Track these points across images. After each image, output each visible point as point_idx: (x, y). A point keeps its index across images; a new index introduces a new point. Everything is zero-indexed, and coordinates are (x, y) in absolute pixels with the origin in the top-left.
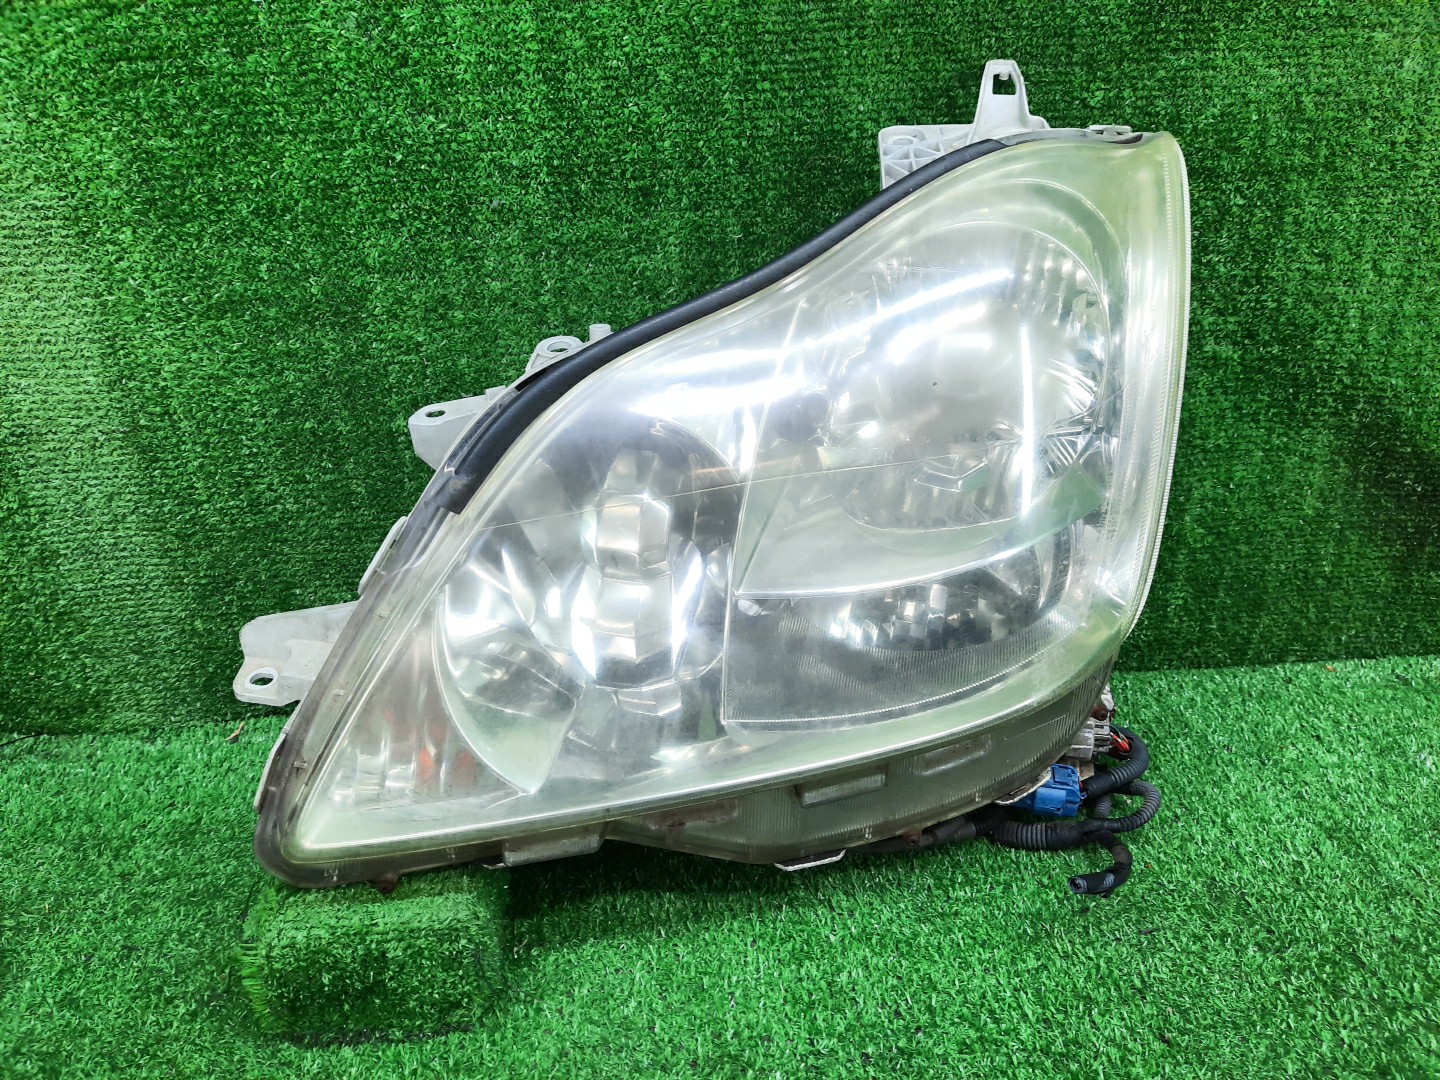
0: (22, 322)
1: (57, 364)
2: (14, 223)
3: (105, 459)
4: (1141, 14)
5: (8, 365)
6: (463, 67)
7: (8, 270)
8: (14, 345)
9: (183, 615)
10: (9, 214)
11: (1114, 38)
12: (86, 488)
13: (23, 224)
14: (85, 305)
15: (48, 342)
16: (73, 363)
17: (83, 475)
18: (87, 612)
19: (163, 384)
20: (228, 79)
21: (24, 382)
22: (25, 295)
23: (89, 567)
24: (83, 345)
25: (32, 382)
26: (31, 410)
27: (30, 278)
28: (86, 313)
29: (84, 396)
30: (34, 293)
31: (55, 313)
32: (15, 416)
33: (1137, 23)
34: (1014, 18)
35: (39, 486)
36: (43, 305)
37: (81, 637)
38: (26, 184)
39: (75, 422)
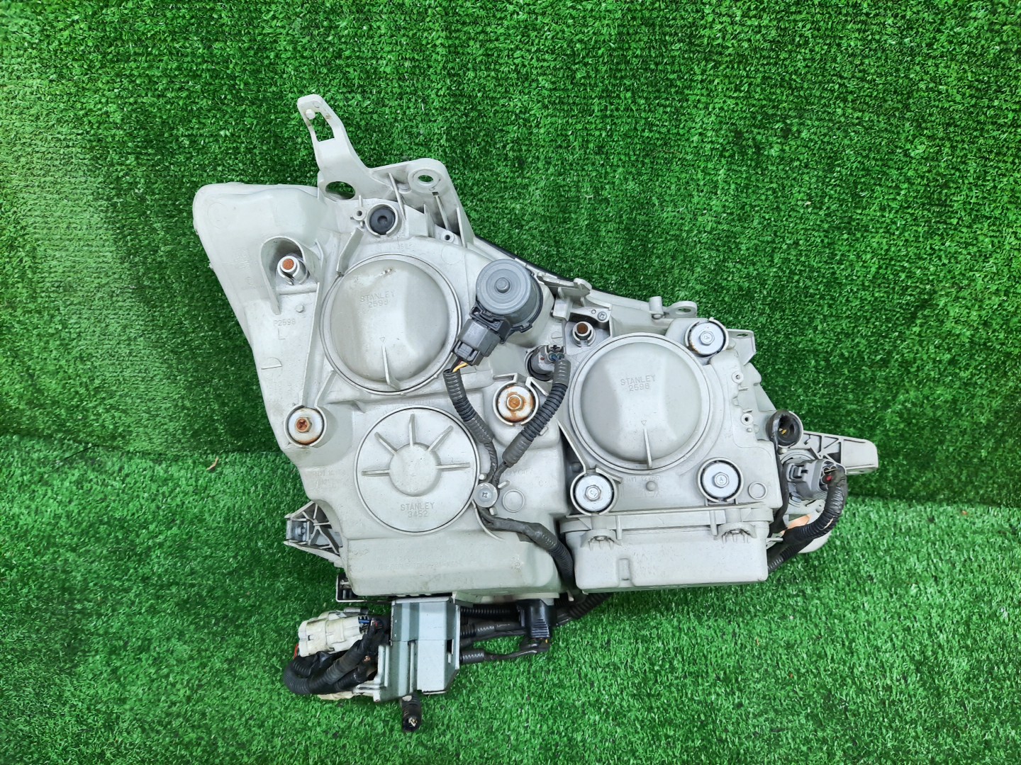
0: (56, 214)
1: (82, 243)
2: (44, 149)
3: (120, 304)
4: (978, 90)
5: (46, 242)
6: (385, 62)
7: (43, 180)
8: (50, 229)
9: (177, 396)
10: (40, 143)
11: (947, 105)
12: (107, 320)
13: (51, 150)
14: (100, 206)
15: (75, 228)
16: (94, 243)
17: (105, 312)
18: (114, 388)
19: (159, 259)
20: (199, 60)
21: (58, 254)
22: (56, 196)
23: (113, 364)
24: (101, 231)
25: (64, 254)
26: (64, 272)
27: (59, 187)
28: (102, 211)
29: (103, 265)
30: (63, 196)
31: (79, 209)
32: (52, 275)
33: (972, 96)
34: (860, 71)
35: (75, 317)
36: (70, 203)
37: (111, 401)
38: (50, 124)
39: (97, 281)
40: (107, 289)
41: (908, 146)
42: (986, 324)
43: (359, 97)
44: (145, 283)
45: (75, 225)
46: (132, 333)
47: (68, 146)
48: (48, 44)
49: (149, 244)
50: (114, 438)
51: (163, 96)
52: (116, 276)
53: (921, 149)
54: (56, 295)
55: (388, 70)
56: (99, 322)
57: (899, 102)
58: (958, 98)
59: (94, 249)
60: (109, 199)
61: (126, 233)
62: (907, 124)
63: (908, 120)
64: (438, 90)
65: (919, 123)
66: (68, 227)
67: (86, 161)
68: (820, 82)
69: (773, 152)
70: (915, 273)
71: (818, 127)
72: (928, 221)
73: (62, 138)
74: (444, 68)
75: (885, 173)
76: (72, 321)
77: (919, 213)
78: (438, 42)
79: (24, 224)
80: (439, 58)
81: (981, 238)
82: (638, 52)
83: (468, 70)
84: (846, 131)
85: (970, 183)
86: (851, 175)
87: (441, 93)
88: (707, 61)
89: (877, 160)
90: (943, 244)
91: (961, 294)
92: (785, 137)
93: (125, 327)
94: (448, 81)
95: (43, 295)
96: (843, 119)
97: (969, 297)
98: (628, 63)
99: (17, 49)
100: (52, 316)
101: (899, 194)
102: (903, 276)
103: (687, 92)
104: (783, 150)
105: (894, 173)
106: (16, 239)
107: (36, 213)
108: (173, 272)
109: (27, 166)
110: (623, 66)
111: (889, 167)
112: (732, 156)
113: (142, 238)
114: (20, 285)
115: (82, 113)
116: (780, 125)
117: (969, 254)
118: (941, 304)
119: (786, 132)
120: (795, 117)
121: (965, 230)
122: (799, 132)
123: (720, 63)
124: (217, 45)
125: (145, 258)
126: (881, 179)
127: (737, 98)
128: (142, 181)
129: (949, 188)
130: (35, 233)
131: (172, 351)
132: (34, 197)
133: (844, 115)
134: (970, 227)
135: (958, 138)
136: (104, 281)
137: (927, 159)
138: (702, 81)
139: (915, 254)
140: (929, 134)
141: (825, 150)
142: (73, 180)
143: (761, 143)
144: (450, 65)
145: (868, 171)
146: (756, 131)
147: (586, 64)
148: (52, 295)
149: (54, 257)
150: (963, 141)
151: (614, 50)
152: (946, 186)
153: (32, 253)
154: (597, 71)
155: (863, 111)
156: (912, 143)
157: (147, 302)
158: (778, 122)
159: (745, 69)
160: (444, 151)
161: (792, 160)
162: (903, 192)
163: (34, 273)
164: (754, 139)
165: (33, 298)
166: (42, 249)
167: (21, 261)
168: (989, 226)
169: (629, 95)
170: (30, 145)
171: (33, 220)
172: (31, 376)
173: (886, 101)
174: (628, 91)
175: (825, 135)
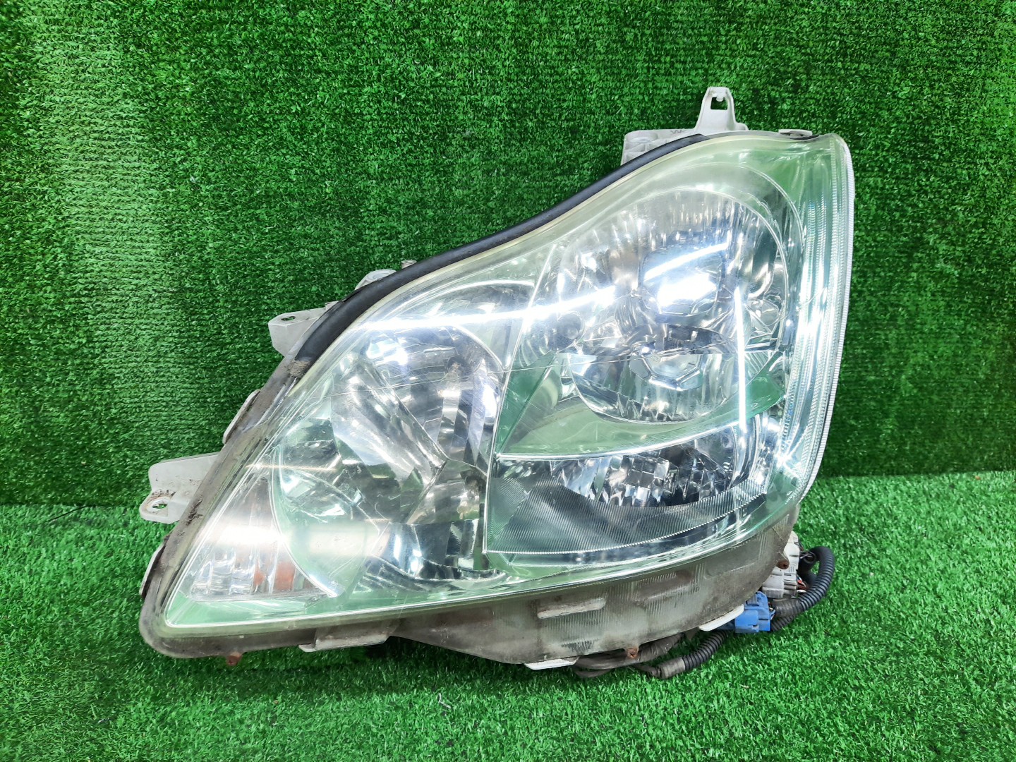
40: (143, 292)
41: (896, 89)
42: (970, 260)
43: (431, 68)
44: (187, 285)
45: (120, 217)
46: (163, 345)
47: (128, 126)
48: (132, 12)
49: (197, 239)
50: (118, 489)
51: (241, 68)
52: (156, 276)
53: (907, 90)
54: (86, 299)
55: (461, 39)
56: (128, 333)
57: (887, 51)
58: (933, 42)
59: (137, 244)
60: (162, 188)
61: (174, 227)
62: (894, 69)
63: (895, 66)
64: (504, 62)
65: (903, 68)
66: (113, 219)
67: (144, 144)
68: (823, 41)
69: (785, 107)
70: (906, 211)
71: (822, 81)
72: (915, 157)
73: (124, 115)
74: (511, 38)
75: (878, 115)
76: (99, 332)
77: (906, 149)
78: (510, 10)
79: (66, 214)
80: (509, 27)
81: (959, 171)
82: (679, 17)
83: (534, 38)
84: (845, 81)
85: (947, 119)
86: (851, 118)
87: (507, 63)
88: (730, 23)
89: (871, 103)
90: (928, 180)
91: (946, 230)
92: (795, 92)
93: (156, 339)
94: (514, 51)
95: (72, 300)
96: (842, 72)
97: (953, 233)
98: (669, 28)
99: (99, 18)
100: (77, 327)
101: (889, 133)
102: (897, 214)
103: (714, 52)
104: (793, 104)
105: (885, 114)
106: (54, 232)
107: (81, 202)
108: (219, 271)
109: (81, 148)
110: (665, 31)
111: (881, 109)
112: (752, 111)
113: (190, 232)
114: (49, 288)
115: (151, 86)
116: (790, 81)
117: (950, 188)
118: (931, 241)
119: (796, 87)
120: (803, 73)
121: (945, 164)
122: (808, 86)
123: (742, 24)
124: (302, 13)
125: (192, 255)
126: (874, 120)
127: (754, 56)
128: (200, 167)
129: (930, 125)
130: (77, 225)
131: (205, 368)
132: (82, 183)
133: (843, 67)
134: (949, 161)
135: (936, 78)
136: (142, 282)
137: (911, 99)
138: (726, 43)
139: (906, 191)
140: (913, 76)
141: (829, 100)
142: (126, 165)
143: (775, 98)
144: (517, 34)
145: (863, 114)
146: (770, 88)
147: (634, 27)
148: (83, 300)
149: (92, 254)
150: (939, 80)
151: (659, 13)
152: (927, 122)
153: (69, 249)
154: (643, 35)
155: (859, 63)
156: (899, 85)
157: (185, 307)
158: (789, 78)
159: (761, 29)
160: (504, 126)
161: (802, 112)
162: (893, 130)
163: (68, 272)
164: (769, 95)
165: (59, 304)
166: (82, 242)
167: (55, 259)
168: (965, 158)
169: (668, 59)
170: (90, 123)
171: (77, 209)
172: (37, 409)
173: (877, 51)
174: (667, 55)
175: (829, 87)
